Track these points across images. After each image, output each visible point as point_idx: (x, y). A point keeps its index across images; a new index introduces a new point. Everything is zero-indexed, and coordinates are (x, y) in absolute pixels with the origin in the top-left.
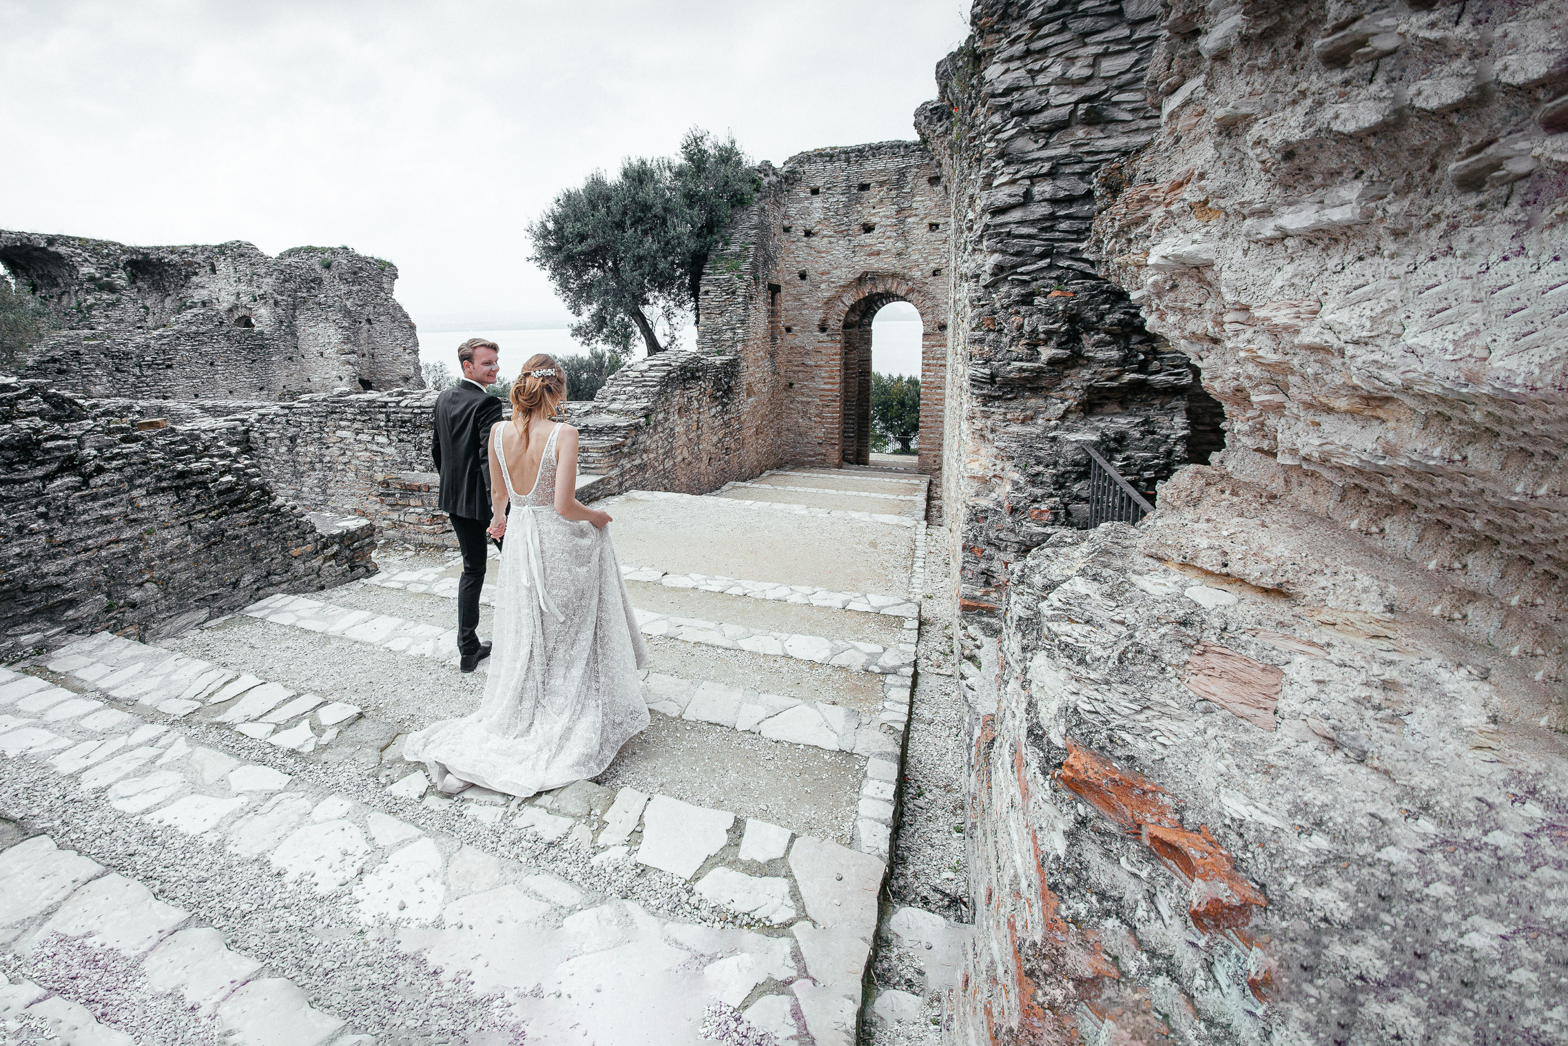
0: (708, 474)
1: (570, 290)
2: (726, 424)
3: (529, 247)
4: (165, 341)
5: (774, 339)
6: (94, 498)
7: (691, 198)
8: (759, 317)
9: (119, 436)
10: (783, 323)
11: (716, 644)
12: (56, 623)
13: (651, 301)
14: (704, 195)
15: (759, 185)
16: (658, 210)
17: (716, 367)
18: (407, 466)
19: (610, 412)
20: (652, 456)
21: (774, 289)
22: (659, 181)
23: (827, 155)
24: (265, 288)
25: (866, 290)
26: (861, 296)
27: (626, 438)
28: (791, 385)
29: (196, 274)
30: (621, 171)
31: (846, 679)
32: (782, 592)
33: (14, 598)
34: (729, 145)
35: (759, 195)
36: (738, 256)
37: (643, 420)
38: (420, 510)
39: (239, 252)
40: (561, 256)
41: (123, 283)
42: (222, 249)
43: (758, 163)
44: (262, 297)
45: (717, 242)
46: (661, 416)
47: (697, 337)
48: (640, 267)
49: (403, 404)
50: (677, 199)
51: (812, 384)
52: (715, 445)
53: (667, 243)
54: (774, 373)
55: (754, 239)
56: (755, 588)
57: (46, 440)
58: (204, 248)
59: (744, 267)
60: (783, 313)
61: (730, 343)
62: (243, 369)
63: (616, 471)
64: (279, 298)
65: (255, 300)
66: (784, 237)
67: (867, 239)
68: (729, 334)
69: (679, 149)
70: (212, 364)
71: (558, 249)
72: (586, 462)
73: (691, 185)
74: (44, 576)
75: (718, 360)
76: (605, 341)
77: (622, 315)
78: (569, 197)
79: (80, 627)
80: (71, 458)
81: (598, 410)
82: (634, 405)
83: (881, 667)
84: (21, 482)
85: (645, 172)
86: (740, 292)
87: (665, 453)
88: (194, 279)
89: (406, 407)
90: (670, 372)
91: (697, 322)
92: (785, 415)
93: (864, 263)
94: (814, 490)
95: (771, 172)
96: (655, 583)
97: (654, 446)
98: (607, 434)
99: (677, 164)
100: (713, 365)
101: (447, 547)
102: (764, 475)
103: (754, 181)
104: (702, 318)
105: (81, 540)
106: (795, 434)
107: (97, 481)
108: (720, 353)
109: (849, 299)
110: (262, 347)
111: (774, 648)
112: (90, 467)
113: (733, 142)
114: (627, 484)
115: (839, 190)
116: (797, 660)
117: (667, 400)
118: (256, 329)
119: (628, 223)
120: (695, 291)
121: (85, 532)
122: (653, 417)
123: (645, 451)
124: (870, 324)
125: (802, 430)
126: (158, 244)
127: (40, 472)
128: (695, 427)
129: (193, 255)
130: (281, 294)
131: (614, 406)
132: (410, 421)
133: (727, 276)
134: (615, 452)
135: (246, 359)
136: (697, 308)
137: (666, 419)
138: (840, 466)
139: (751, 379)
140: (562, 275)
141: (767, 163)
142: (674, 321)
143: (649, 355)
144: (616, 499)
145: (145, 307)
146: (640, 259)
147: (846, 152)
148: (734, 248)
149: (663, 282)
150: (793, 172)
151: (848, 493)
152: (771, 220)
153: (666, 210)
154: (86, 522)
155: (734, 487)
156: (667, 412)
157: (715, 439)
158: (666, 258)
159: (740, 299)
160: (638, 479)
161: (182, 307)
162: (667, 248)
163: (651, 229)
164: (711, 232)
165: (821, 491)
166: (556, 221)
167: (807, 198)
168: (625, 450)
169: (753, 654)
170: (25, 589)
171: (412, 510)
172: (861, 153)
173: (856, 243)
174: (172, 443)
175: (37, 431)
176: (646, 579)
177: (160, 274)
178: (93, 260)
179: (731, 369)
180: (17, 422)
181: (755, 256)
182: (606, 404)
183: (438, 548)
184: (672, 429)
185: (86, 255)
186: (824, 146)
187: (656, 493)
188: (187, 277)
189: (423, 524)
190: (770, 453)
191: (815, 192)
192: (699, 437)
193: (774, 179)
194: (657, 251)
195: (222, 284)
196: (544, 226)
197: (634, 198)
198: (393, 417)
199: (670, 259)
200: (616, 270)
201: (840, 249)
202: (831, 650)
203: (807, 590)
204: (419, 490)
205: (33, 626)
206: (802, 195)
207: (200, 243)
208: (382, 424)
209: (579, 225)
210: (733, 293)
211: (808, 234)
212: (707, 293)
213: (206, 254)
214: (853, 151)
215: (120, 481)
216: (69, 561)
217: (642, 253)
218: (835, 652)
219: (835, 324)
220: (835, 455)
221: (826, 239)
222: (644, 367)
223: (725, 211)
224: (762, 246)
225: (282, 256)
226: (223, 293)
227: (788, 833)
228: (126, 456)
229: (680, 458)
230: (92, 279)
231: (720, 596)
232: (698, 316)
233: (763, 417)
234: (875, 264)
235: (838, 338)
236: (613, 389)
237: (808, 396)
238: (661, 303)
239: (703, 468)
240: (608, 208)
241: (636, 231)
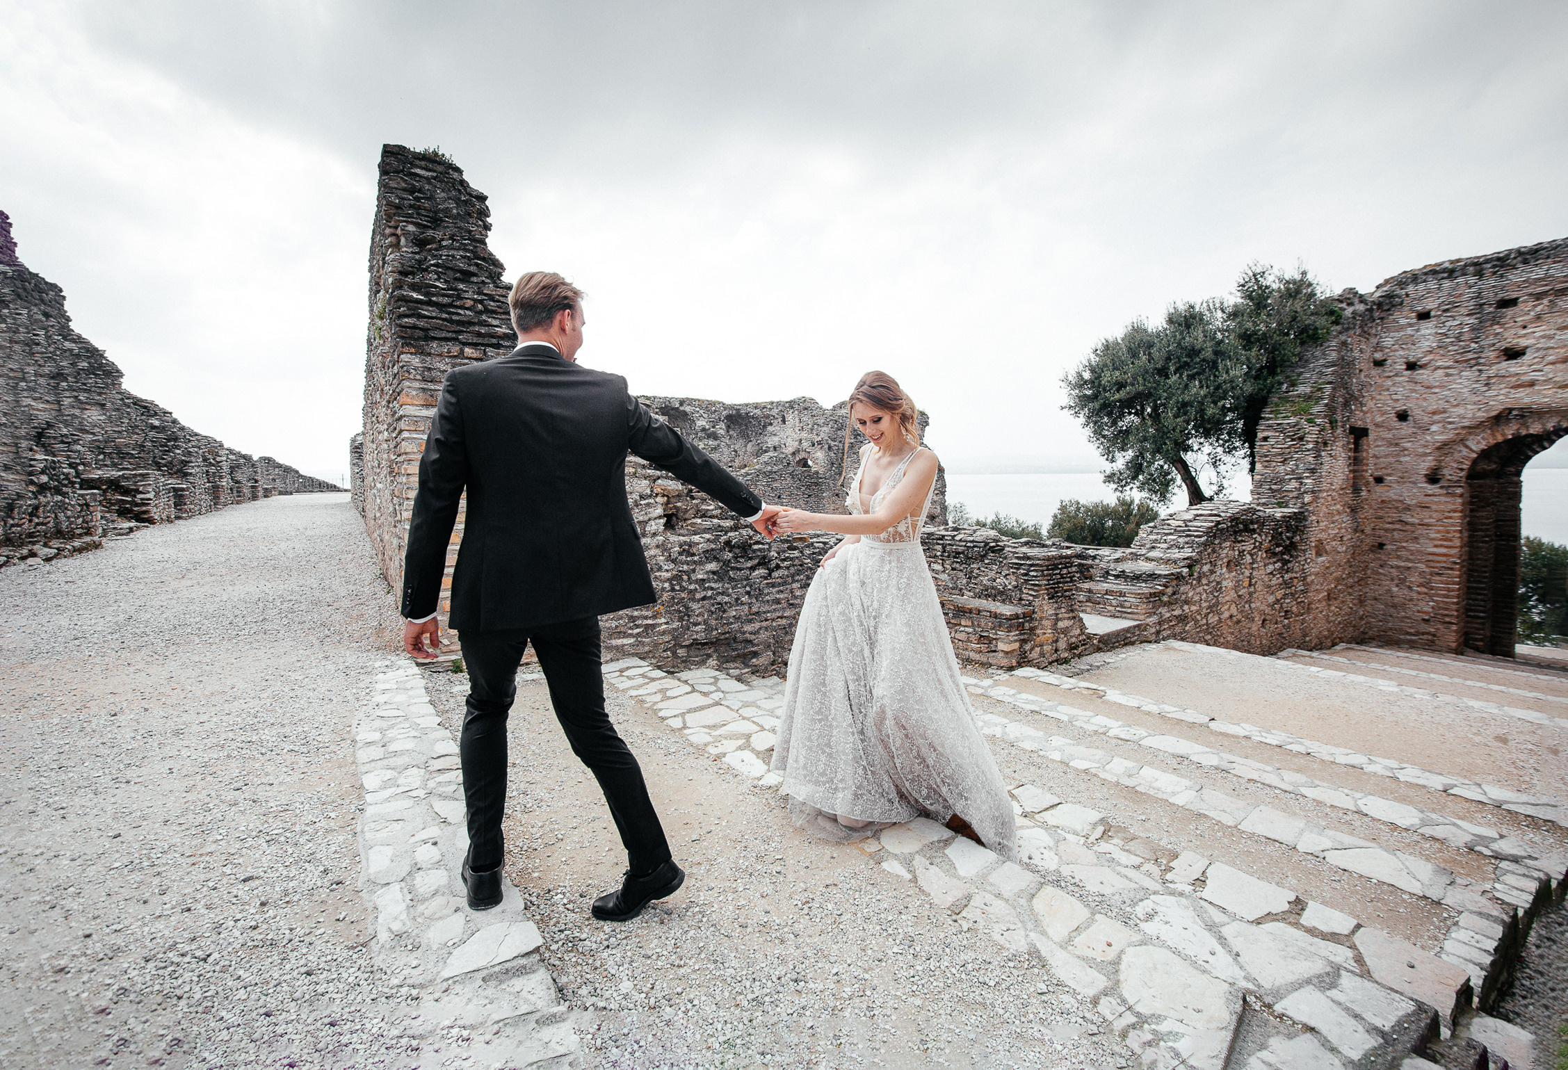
0: (1260, 637)
1: (1104, 437)
2: (1286, 584)
3: (1065, 396)
4: (749, 477)
5: (1356, 490)
6: (773, 586)
7: (1248, 339)
8: (1336, 466)
9: (786, 545)
10: (1370, 471)
11: (1274, 784)
12: (747, 666)
13: (1195, 448)
14: (1264, 334)
15: (1340, 317)
16: (1208, 354)
17: (1274, 519)
18: (957, 592)
19: (1149, 559)
20: (1194, 608)
21: (1359, 434)
22: (1208, 323)
23: (1444, 270)
24: (822, 435)
25: (1509, 431)
26: (1500, 439)
27: (1167, 587)
28: (1381, 546)
29: (771, 424)
30: (1166, 316)
31: (1440, 850)
32: (1358, 759)
33: (728, 644)
34: (1298, 277)
35: (1339, 328)
36: (1308, 398)
37: (1186, 570)
38: (970, 630)
39: (804, 406)
40: (1097, 405)
41: (722, 432)
42: (791, 404)
43: (1338, 291)
44: (819, 443)
45: (1281, 384)
46: (1206, 568)
47: (1251, 487)
48: (1185, 414)
49: (957, 538)
50: (1231, 341)
51: (1413, 546)
52: (1272, 606)
53: (1218, 388)
54: (1356, 531)
55: (1330, 378)
56: (1323, 751)
57: (754, 544)
58: (779, 403)
59: (1315, 410)
60: (1371, 461)
61: (1295, 494)
62: (801, 502)
63: (1154, 619)
64: (833, 443)
65: (813, 445)
66: (1375, 372)
67: (1513, 367)
68: (1294, 484)
69: (1234, 287)
70: (779, 497)
71: (1095, 397)
72: (1122, 606)
73: (1250, 325)
74: (744, 633)
75: (1278, 513)
76: (1141, 488)
77: (1161, 462)
78: (1107, 347)
79: (757, 671)
80: (764, 557)
81: (1135, 557)
82: (1176, 554)
83: (1492, 851)
84: (740, 569)
85: (1193, 316)
86: (1308, 438)
87: (1209, 607)
88: (770, 428)
89: (960, 540)
90: (1218, 523)
91: (1252, 470)
92: (1370, 581)
93: (1501, 398)
94: (1414, 673)
95: (1356, 300)
96: (1201, 725)
97: (1197, 598)
98: (1145, 581)
99: (1231, 303)
100: (1271, 518)
101: (991, 665)
102: (1337, 647)
103: (1332, 313)
104: (1258, 466)
105: (765, 612)
106: (1386, 605)
107: (775, 574)
108: (1280, 505)
109: (1479, 443)
110: (817, 484)
111: (1348, 804)
112: (773, 565)
113: (1304, 273)
114: (1165, 634)
115: (1463, 311)
116: (1374, 819)
117: (1214, 551)
118: (813, 470)
119: (1172, 369)
120: (1249, 436)
121: (766, 608)
122: (1197, 568)
123: (1187, 602)
124: (1519, 474)
125: (1396, 600)
126: (746, 402)
127: (749, 565)
128: (1246, 584)
129: (770, 409)
130: (834, 440)
131: (1152, 554)
132: (963, 553)
133: (1293, 420)
134: (1154, 599)
135: (804, 494)
136: (1252, 455)
137: (1212, 572)
138: (1458, 651)
139: (1323, 536)
140: (1095, 423)
141: (1352, 291)
142: (1222, 468)
143: (1191, 504)
144: (1154, 646)
145: (735, 451)
146: (1184, 405)
147: (1475, 264)
148: (1303, 389)
149: (1209, 428)
150: (1390, 296)
151: (1469, 683)
152: (1356, 354)
153: (1216, 353)
154: (768, 601)
155: (1294, 655)
156: (1213, 564)
157: (1271, 599)
158: (1215, 403)
159: (1310, 446)
160: (1178, 630)
161: (760, 452)
162: (1218, 393)
163: (1198, 374)
164: (1272, 373)
165: (1424, 675)
166: (1093, 371)
167: (1410, 325)
168: (1165, 599)
169: (1319, 803)
170: (735, 639)
171: (962, 629)
172: (1502, 262)
173: (1492, 372)
174: (814, 553)
175: (751, 538)
176: (1191, 720)
177: (746, 425)
178: (705, 416)
179: (1297, 523)
180: (741, 530)
181: (1332, 397)
182: (1144, 551)
183: (983, 664)
184: (1218, 583)
185: (702, 412)
186: (1439, 260)
187: (1198, 646)
188: (765, 427)
189: (971, 642)
190: (1347, 624)
191: (1424, 316)
192: (1250, 594)
193: (1361, 308)
194: (1206, 396)
195: (789, 432)
196: (1080, 375)
197: (1179, 344)
198: (948, 548)
199: (1220, 404)
200: (1155, 416)
201: (1464, 382)
202: (1422, 820)
203: (1394, 764)
204: (971, 613)
205: (736, 665)
206: (1403, 321)
207: (776, 400)
208: (939, 554)
209: (1117, 373)
210: (1301, 439)
211: (1411, 366)
212: (1265, 439)
213: (780, 408)
214: (1487, 261)
215: (788, 576)
216: (757, 625)
217: (1187, 398)
218: (1424, 823)
219: (1453, 470)
220: (1451, 638)
221: (1440, 372)
222: (1189, 516)
223: (1292, 349)
224: (1341, 383)
225: (834, 408)
226: (789, 439)
227: (1355, 922)
228: (792, 559)
229: (1226, 615)
230: (704, 430)
231: (1278, 750)
232: (1253, 464)
233: (1338, 580)
234: (1524, 398)
235: (1459, 491)
236: (1153, 537)
237: (1408, 560)
238: (1207, 449)
239: (1254, 628)
240: (1150, 354)
241: (1181, 377)
